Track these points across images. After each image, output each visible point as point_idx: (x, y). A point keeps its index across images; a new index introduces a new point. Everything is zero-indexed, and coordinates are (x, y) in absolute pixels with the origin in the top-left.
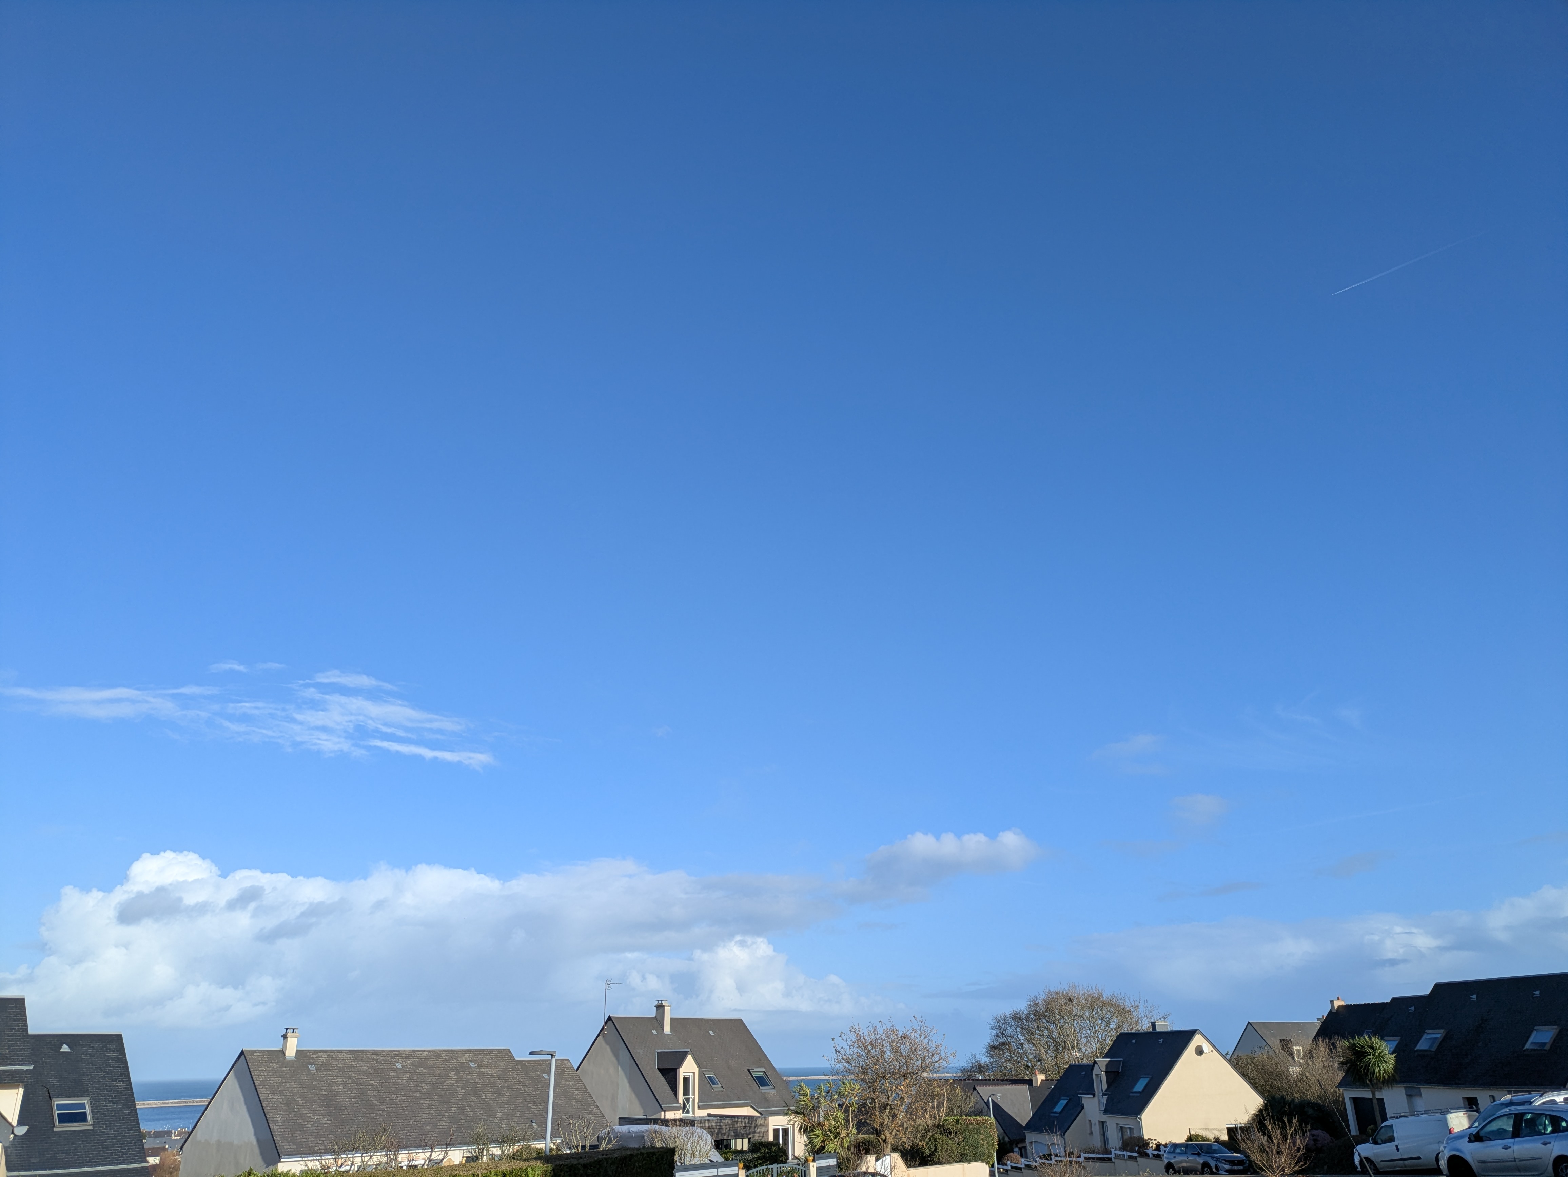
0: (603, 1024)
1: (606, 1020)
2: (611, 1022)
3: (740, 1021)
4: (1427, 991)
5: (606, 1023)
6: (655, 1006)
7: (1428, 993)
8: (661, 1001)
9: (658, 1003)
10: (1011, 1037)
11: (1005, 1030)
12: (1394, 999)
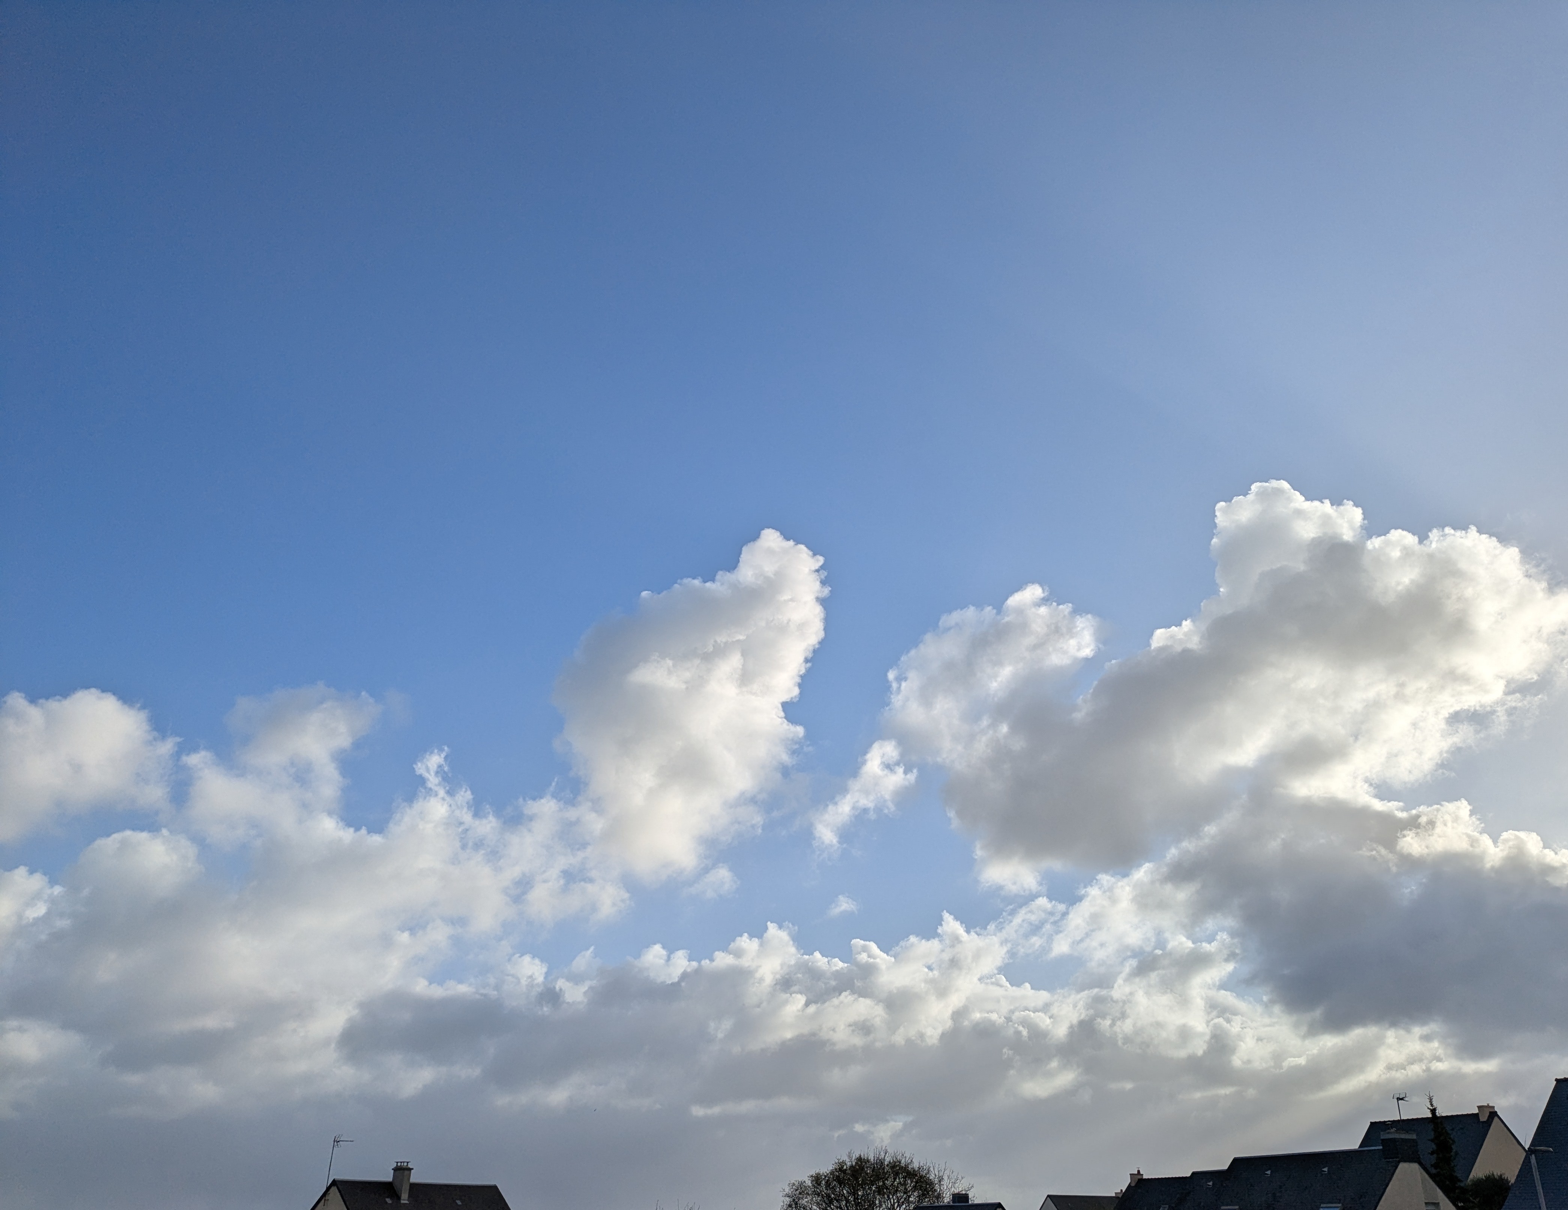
0: (325, 1189)
1: (328, 1185)
2: (335, 1187)
3: (494, 1189)
4: (1226, 1165)
5: (328, 1189)
6: (393, 1169)
7: (1226, 1167)
8: (401, 1162)
9: (398, 1164)
12: (1195, 1173)
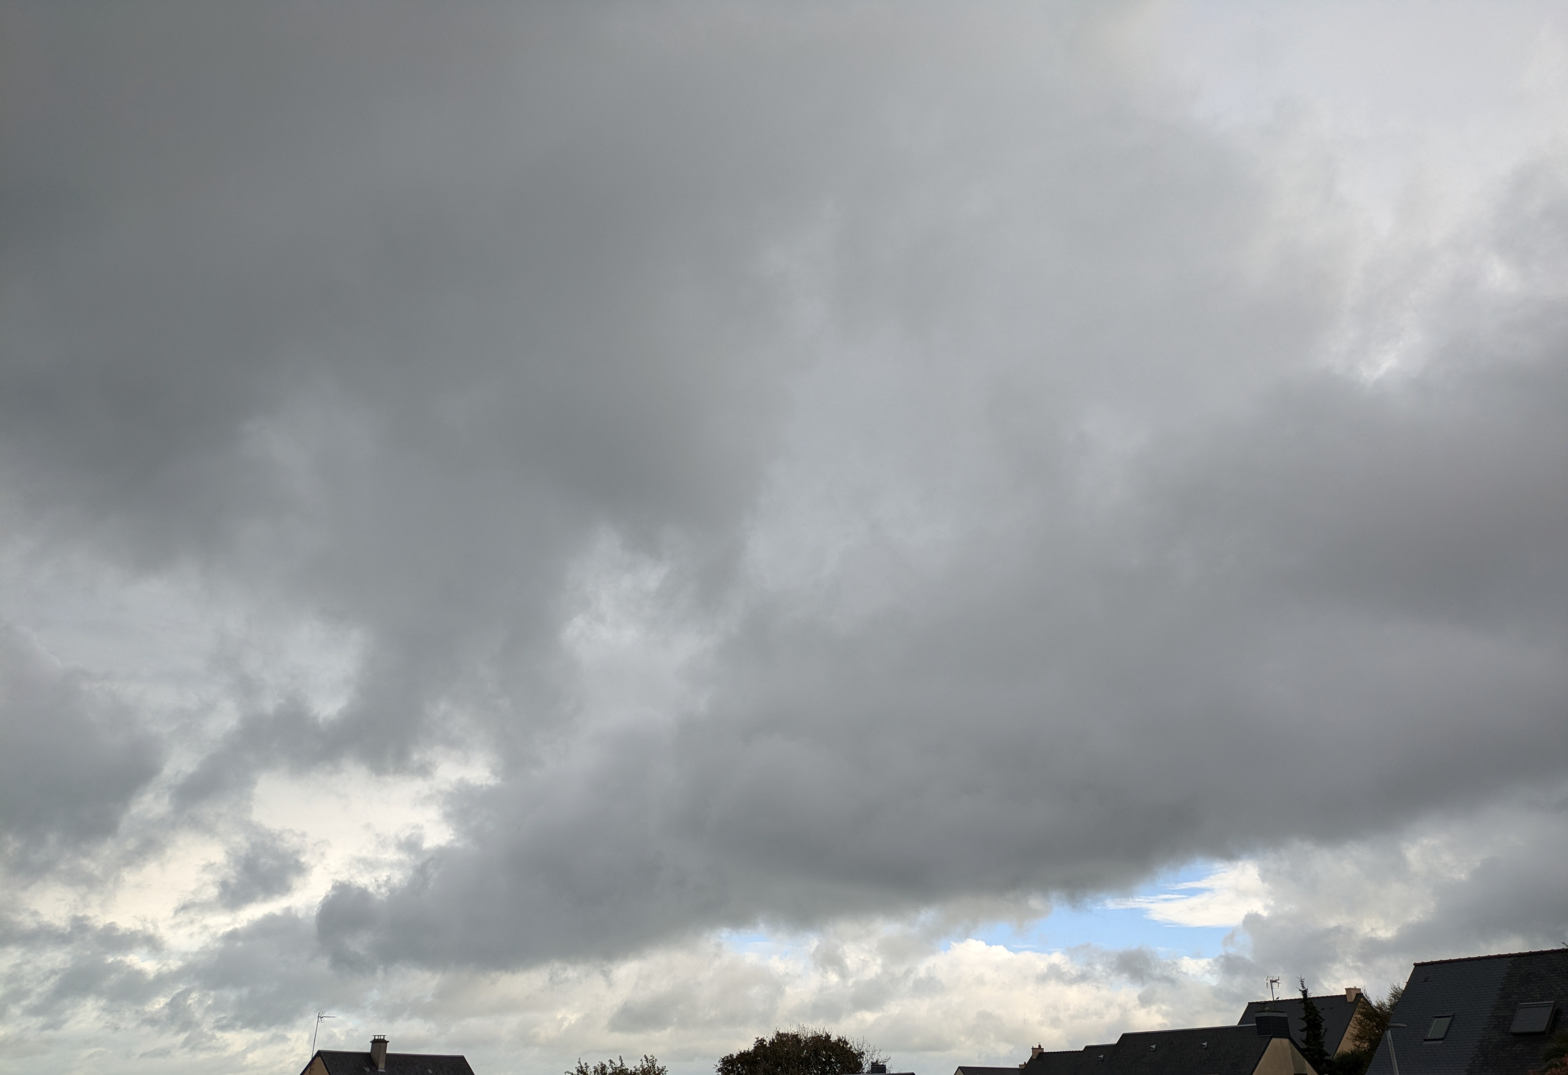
0: (310, 1059)
1: (313, 1056)
2: (320, 1058)
3: (462, 1059)
4: (1114, 1041)
5: (313, 1059)
7: (1116, 1043)
8: (378, 1036)
9: (375, 1038)
12: (1087, 1048)
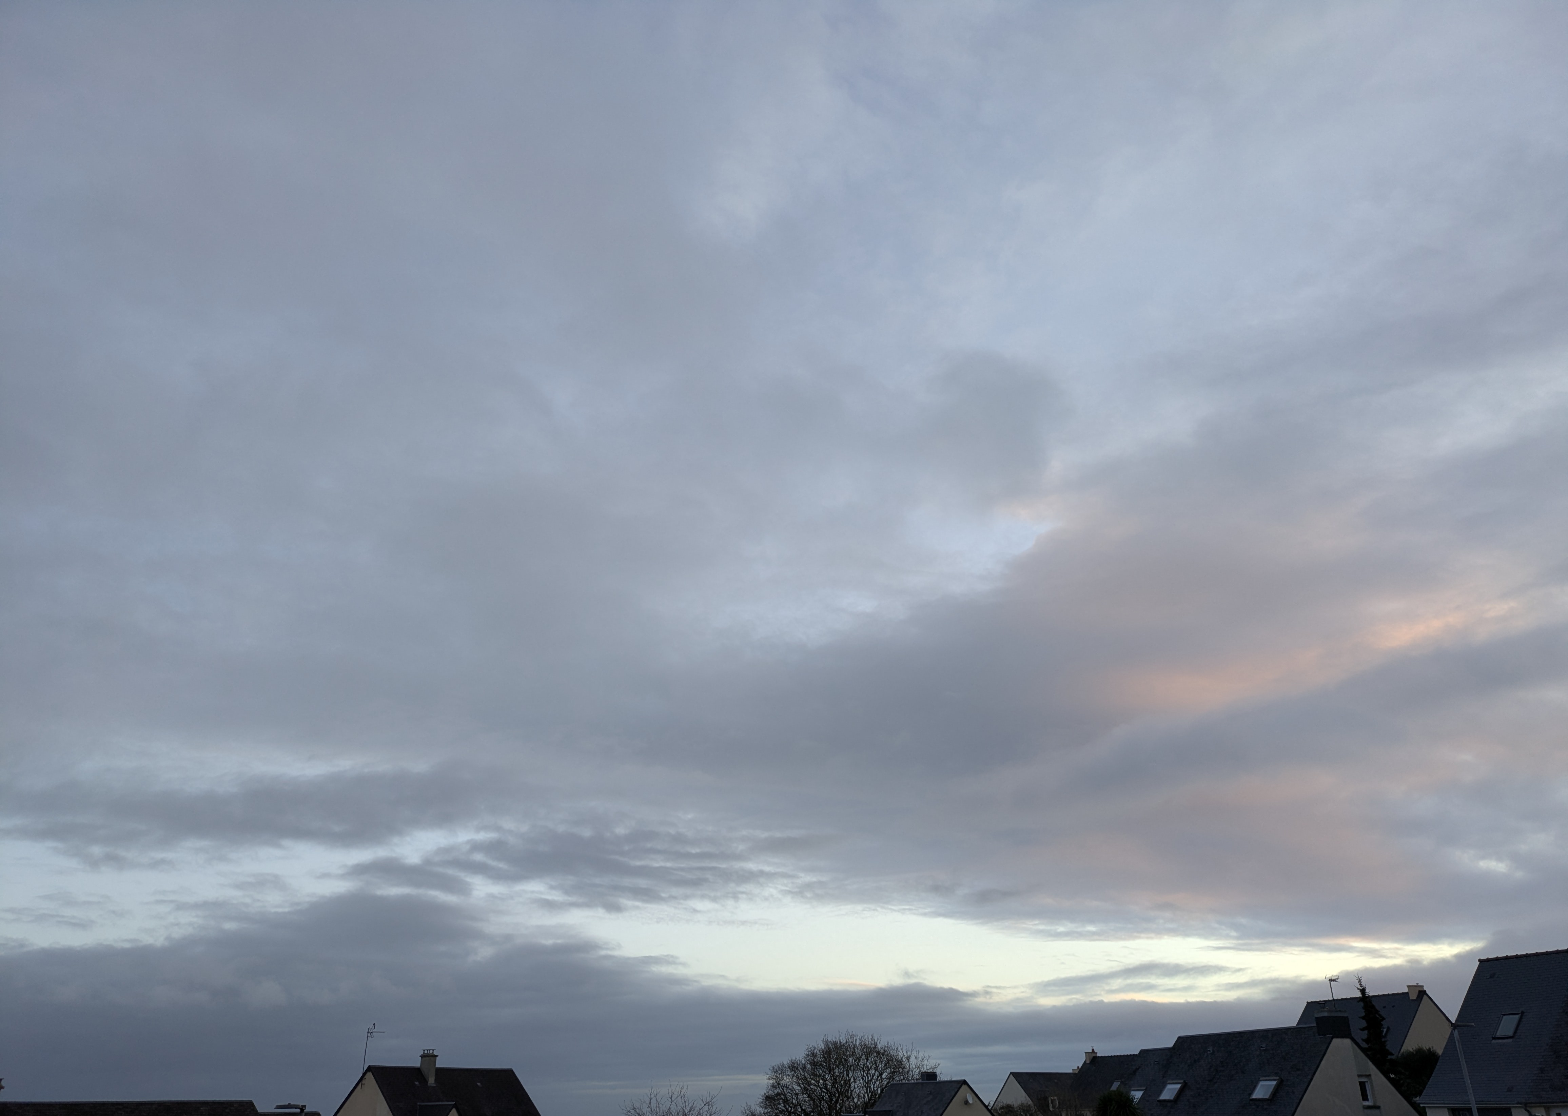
0: (361, 1075)
1: (364, 1071)
2: (371, 1074)
3: (510, 1074)
4: (1171, 1044)
5: (364, 1074)
6: (420, 1056)
7: (1173, 1046)
8: (428, 1050)
9: (424, 1053)
10: (787, 1088)
11: (782, 1081)
12: (1142, 1051)
